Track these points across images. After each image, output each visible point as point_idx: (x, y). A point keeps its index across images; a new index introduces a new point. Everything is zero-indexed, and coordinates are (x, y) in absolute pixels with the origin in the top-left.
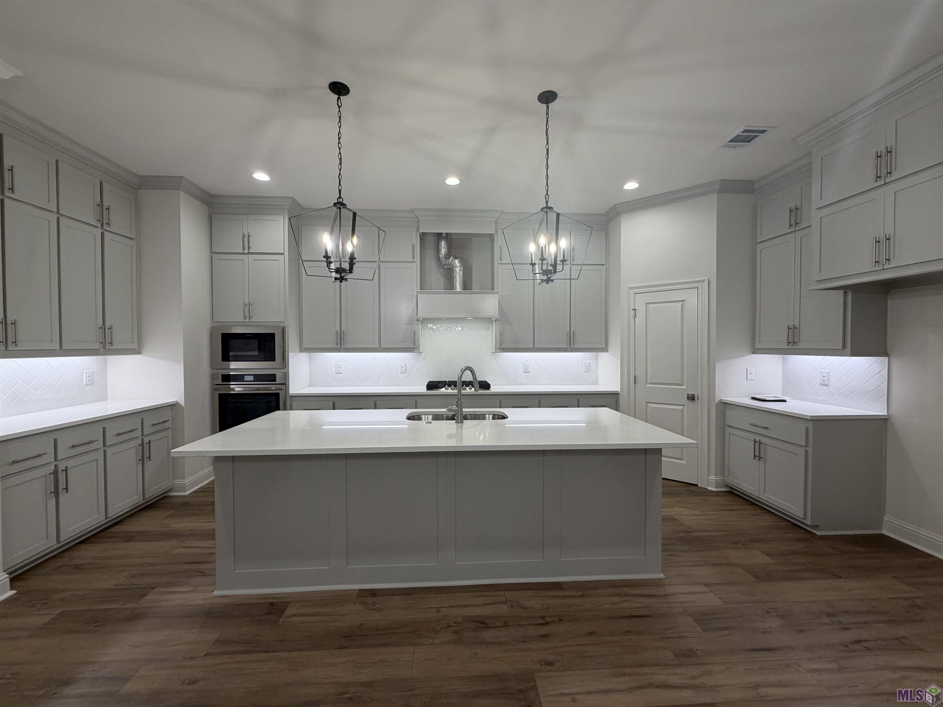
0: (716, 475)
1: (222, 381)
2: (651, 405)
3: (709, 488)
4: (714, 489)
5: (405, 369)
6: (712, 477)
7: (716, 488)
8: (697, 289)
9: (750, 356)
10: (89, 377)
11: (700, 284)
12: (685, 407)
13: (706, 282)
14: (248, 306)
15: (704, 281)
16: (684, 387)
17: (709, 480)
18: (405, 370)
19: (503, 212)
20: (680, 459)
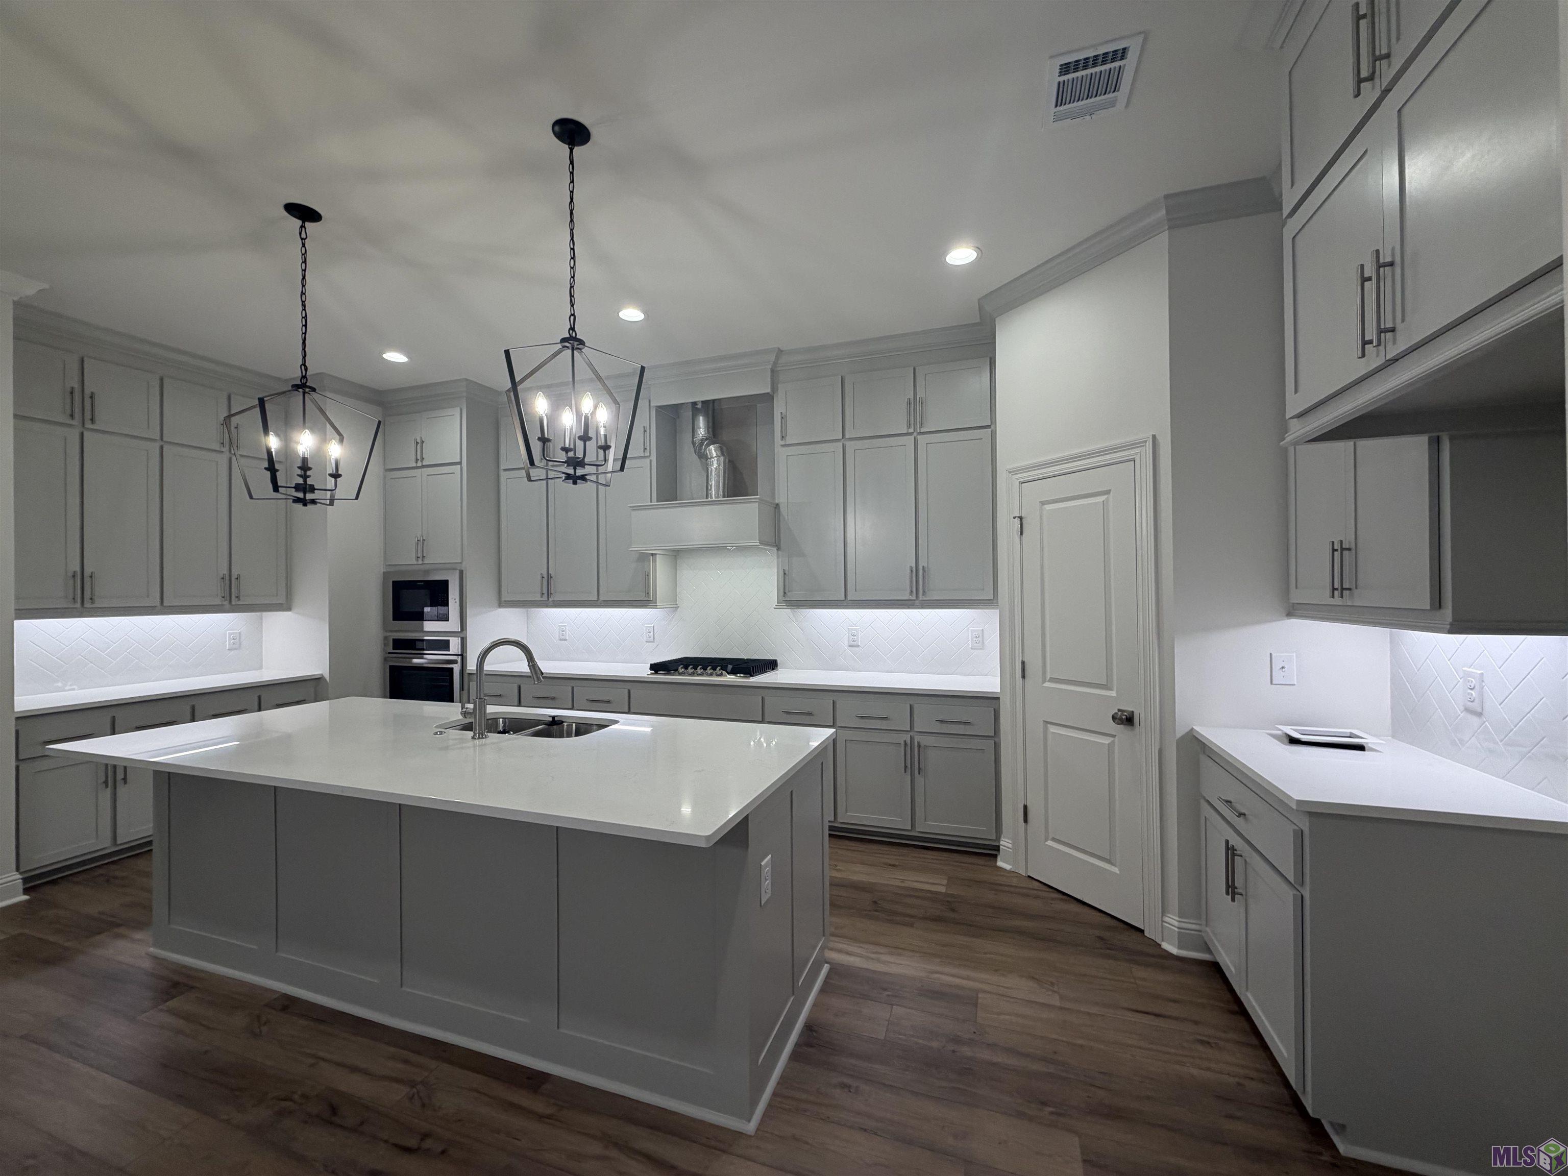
0: (1181, 914)
1: (393, 649)
2: (1052, 729)
3: (1165, 946)
4: (1174, 950)
5: (652, 635)
6: (1173, 921)
7: (1180, 947)
8: (1133, 462)
9: (1279, 623)
10: (234, 639)
11: (1138, 450)
12: (1116, 739)
13: (1149, 444)
14: (421, 543)
15: (1145, 442)
16: (1113, 694)
17: (1165, 924)
18: (652, 637)
19: (780, 352)
20: (1109, 861)
